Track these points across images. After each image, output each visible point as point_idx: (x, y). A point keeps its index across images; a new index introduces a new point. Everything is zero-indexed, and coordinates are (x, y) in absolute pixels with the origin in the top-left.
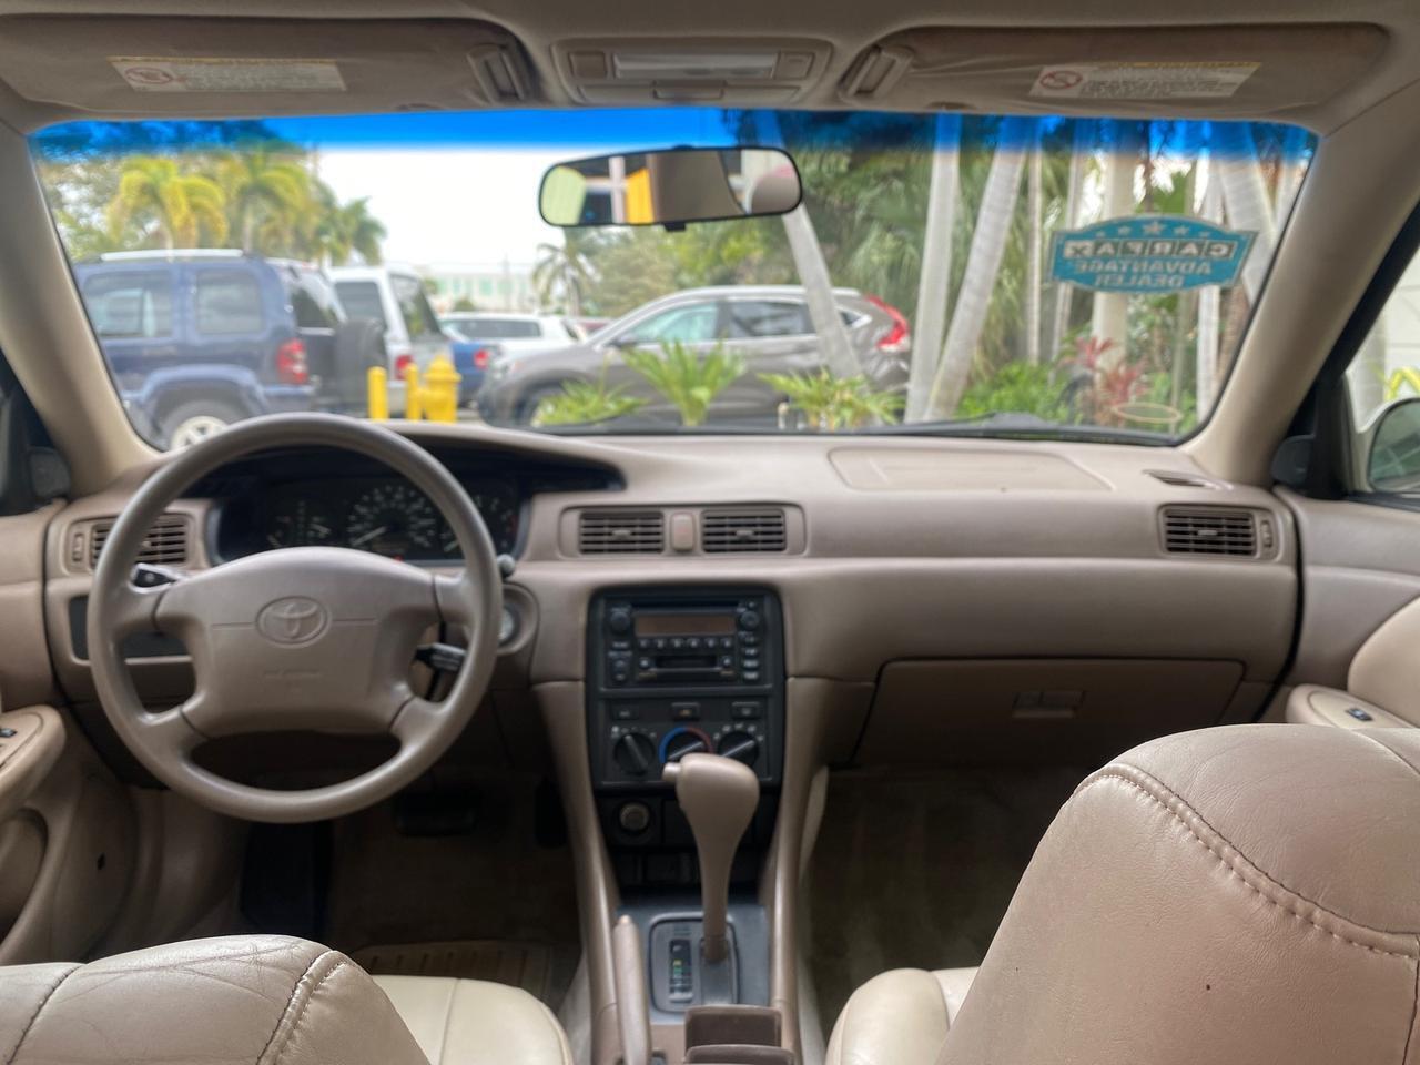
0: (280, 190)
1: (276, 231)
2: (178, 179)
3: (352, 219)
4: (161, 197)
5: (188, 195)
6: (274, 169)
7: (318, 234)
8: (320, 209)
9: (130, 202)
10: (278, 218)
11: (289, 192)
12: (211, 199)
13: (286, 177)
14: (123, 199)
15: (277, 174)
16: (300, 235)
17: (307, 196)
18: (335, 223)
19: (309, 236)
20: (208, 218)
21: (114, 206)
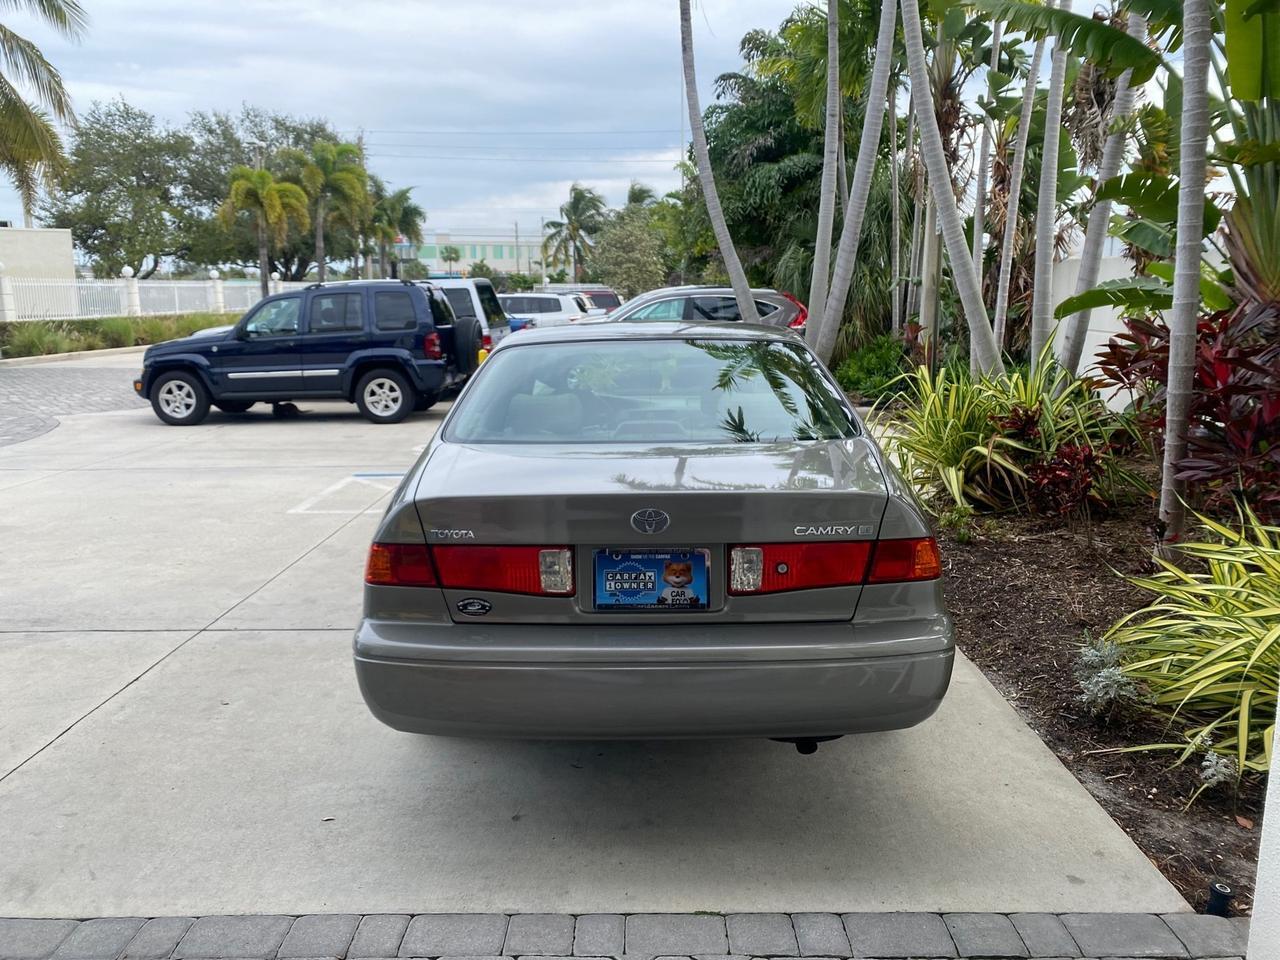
0: (347, 189)
1: (341, 219)
2: (273, 185)
3: (397, 207)
4: (262, 200)
5: (281, 197)
6: (341, 170)
7: (374, 221)
8: (374, 200)
9: (239, 205)
10: (344, 209)
11: (353, 188)
12: (297, 199)
13: (350, 176)
14: (233, 203)
15: (343, 175)
16: (362, 222)
17: (366, 191)
18: (385, 210)
19: (368, 223)
20: (295, 215)
21: (223, 207)
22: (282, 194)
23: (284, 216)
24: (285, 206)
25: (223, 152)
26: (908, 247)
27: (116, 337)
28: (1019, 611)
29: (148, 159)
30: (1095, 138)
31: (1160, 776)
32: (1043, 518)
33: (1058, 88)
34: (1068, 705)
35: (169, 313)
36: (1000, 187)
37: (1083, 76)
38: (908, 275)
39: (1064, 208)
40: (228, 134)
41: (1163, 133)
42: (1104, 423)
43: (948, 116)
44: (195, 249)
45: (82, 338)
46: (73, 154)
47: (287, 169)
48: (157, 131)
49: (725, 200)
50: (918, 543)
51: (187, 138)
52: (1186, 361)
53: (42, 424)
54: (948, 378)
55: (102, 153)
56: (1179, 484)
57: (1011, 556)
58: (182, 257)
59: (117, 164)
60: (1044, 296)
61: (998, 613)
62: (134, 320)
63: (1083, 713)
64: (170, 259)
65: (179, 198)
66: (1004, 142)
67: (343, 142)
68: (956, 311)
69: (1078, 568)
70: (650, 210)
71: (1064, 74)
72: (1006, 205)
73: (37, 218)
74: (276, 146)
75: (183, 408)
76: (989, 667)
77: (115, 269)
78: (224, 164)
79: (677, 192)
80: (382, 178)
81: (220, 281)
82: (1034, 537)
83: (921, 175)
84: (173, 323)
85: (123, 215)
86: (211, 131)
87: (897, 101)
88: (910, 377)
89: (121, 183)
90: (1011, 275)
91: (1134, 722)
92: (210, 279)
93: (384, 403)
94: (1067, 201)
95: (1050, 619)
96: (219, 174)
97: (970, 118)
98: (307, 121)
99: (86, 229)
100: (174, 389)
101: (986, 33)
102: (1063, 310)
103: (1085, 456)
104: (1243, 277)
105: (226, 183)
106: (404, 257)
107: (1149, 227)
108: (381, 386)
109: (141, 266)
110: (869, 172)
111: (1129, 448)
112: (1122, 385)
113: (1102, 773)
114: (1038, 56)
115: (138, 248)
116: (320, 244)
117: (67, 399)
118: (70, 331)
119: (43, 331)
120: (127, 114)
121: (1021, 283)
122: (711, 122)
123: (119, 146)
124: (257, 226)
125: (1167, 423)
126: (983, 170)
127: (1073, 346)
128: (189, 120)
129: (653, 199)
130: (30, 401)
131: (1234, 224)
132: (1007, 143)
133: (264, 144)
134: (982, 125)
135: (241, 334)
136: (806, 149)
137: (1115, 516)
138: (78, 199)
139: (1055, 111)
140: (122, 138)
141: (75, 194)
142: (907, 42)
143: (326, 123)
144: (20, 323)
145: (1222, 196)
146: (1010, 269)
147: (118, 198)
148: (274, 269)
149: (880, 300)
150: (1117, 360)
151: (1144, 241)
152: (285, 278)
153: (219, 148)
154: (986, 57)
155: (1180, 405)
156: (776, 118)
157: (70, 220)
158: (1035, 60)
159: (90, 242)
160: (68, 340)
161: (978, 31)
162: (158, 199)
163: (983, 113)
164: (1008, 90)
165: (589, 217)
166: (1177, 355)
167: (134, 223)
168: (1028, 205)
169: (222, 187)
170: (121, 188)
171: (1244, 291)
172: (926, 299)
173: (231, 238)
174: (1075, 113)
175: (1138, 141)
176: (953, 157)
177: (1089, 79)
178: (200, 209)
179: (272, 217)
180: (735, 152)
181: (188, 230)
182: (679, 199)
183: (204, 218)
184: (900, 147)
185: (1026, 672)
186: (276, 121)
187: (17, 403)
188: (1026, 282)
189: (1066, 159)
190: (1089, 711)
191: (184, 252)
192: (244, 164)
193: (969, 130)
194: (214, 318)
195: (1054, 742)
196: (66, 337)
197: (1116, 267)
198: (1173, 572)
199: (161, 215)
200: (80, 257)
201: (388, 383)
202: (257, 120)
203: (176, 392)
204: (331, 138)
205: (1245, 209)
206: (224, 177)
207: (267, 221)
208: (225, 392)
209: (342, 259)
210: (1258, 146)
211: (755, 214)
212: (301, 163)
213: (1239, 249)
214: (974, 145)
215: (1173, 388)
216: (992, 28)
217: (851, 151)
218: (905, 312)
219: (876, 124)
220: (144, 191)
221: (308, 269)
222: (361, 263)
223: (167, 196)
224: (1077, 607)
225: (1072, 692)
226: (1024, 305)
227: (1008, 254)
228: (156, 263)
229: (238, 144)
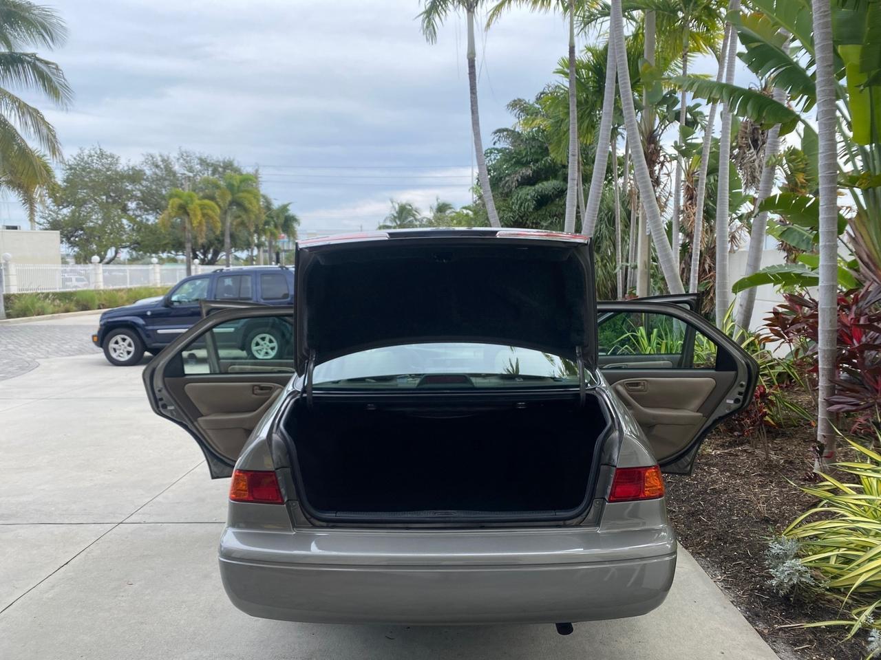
0: (247, 204)
1: (242, 224)
2: (198, 202)
3: (281, 215)
4: (189, 211)
5: (201, 209)
6: (243, 192)
7: (265, 224)
8: (265, 211)
9: (173, 214)
10: (244, 217)
11: (251, 203)
12: (213, 211)
13: (249, 196)
14: (169, 213)
15: (244, 195)
16: (257, 226)
17: (260, 205)
18: (272, 218)
19: (261, 226)
20: (211, 221)
21: (163, 216)
22: (203, 207)
23: (204, 221)
24: (204, 215)
25: (165, 180)
26: (626, 242)
27: (85, 303)
28: (719, 509)
29: (114, 184)
30: (753, 170)
31: (836, 648)
32: (731, 436)
33: (727, 137)
34: (761, 587)
35: (123, 287)
36: (690, 202)
37: (743, 129)
38: (627, 261)
39: (734, 216)
40: (168, 169)
41: (802, 166)
42: (772, 367)
43: (652, 154)
44: (142, 244)
45: (62, 304)
46: (65, 181)
47: (207, 191)
48: (121, 167)
49: (501, 212)
50: (646, 470)
51: (141, 171)
52: (831, 326)
53: (27, 365)
54: (659, 336)
55: (84, 181)
56: (830, 413)
57: (710, 465)
58: (134, 249)
59: (93, 188)
60: (724, 276)
61: (703, 511)
62: (98, 292)
63: (773, 593)
64: (125, 250)
65: (134, 210)
66: (691, 172)
67: (244, 173)
68: (662, 286)
69: (759, 475)
70: (451, 217)
71: (730, 128)
72: (694, 214)
73: (38, 223)
74: (200, 176)
75: (125, 354)
76: (699, 554)
77: (88, 257)
78: (165, 187)
79: (469, 206)
80: (271, 196)
81: (158, 265)
82: (726, 451)
83: (635, 195)
84: (125, 294)
85: (95, 221)
86: (157, 166)
87: (617, 145)
88: (632, 335)
89: (95, 200)
90: (700, 261)
91: (813, 602)
92: (152, 264)
93: (265, 350)
94: (737, 211)
95: (742, 516)
96: (161, 194)
97: (667, 156)
98: (221, 159)
99: (69, 231)
100: (120, 341)
101: (676, 102)
102: (737, 287)
103: (761, 393)
104: (866, 266)
105: (165, 200)
106: (286, 248)
107: (796, 230)
108: (263, 339)
109: (106, 254)
110: (599, 193)
111: (788, 383)
112: (783, 340)
113: (792, 644)
114: (712, 115)
115: (104, 243)
116: (228, 240)
117: (47, 347)
118: (54, 300)
119: (35, 300)
120: (102, 155)
121: (707, 267)
122: (490, 159)
123: (95, 176)
124: (185, 228)
125: (820, 370)
126: (677, 191)
127: (745, 311)
128: (143, 159)
129: (453, 210)
130: (20, 348)
131: (857, 229)
132: (694, 173)
133: (191, 175)
134: (676, 161)
135: (168, 303)
136: (555, 177)
137: (784, 435)
138: (66, 211)
139: (725, 152)
140: (98, 171)
141: (64, 207)
142: (623, 108)
143: (234, 160)
144: (20, 295)
145: (845, 208)
146: (698, 257)
147: (92, 210)
148: (196, 257)
149: (609, 278)
150: (779, 322)
151: (793, 240)
152: (203, 262)
153: (162, 177)
154: (677, 116)
155: (828, 357)
156: (535, 157)
157: (60, 225)
158: (710, 119)
159: (72, 239)
160: (52, 306)
161: (670, 100)
162: (119, 210)
163: (676, 152)
164: (692, 139)
165: (409, 222)
166: (824, 322)
167: (103, 226)
168: (709, 215)
169: (163, 202)
170: (95, 203)
171: (866, 275)
172: (641, 278)
173: (167, 236)
174: (739, 153)
175: (785, 171)
176: (657, 182)
177: (748, 131)
178: (148, 217)
179: (195, 222)
180: (507, 179)
181: (139, 231)
182: (470, 210)
183: (150, 223)
184: (620, 176)
185: (728, 559)
186: (201, 159)
187: (13, 350)
188: (710, 266)
189: (734, 184)
190: (778, 592)
191: (135, 245)
192: (178, 187)
193: (666, 164)
194: (153, 290)
195: (753, 617)
196: (51, 303)
197: (773, 257)
198: (831, 482)
199: (121, 221)
200: (65, 249)
201: (268, 337)
202: (188, 158)
203: (121, 343)
204: (237, 171)
205: (865, 219)
206: (164, 196)
207: (192, 224)
208: (154, 343)
209: (243, 250)
210: (870, 176)
211: (521, 221)
212: (217, 187)
213: (862, 246)
214: (671, 174)
215: (823, 346)
216: (680, 99)
217: (586, 179)
218: (626, 286)
219: (604, 161)
220: (110, 205)
221: (218, 258)
222: (255, 252)
223: (125, 209)
224: (762, 507)
225: (763, 576)
226: (709, 282)
227: (697, 248)
228: (116, 253)
229: (174, 174)
